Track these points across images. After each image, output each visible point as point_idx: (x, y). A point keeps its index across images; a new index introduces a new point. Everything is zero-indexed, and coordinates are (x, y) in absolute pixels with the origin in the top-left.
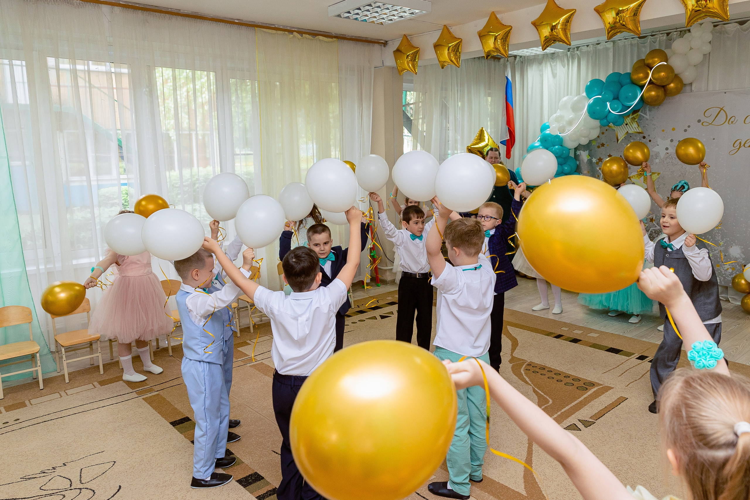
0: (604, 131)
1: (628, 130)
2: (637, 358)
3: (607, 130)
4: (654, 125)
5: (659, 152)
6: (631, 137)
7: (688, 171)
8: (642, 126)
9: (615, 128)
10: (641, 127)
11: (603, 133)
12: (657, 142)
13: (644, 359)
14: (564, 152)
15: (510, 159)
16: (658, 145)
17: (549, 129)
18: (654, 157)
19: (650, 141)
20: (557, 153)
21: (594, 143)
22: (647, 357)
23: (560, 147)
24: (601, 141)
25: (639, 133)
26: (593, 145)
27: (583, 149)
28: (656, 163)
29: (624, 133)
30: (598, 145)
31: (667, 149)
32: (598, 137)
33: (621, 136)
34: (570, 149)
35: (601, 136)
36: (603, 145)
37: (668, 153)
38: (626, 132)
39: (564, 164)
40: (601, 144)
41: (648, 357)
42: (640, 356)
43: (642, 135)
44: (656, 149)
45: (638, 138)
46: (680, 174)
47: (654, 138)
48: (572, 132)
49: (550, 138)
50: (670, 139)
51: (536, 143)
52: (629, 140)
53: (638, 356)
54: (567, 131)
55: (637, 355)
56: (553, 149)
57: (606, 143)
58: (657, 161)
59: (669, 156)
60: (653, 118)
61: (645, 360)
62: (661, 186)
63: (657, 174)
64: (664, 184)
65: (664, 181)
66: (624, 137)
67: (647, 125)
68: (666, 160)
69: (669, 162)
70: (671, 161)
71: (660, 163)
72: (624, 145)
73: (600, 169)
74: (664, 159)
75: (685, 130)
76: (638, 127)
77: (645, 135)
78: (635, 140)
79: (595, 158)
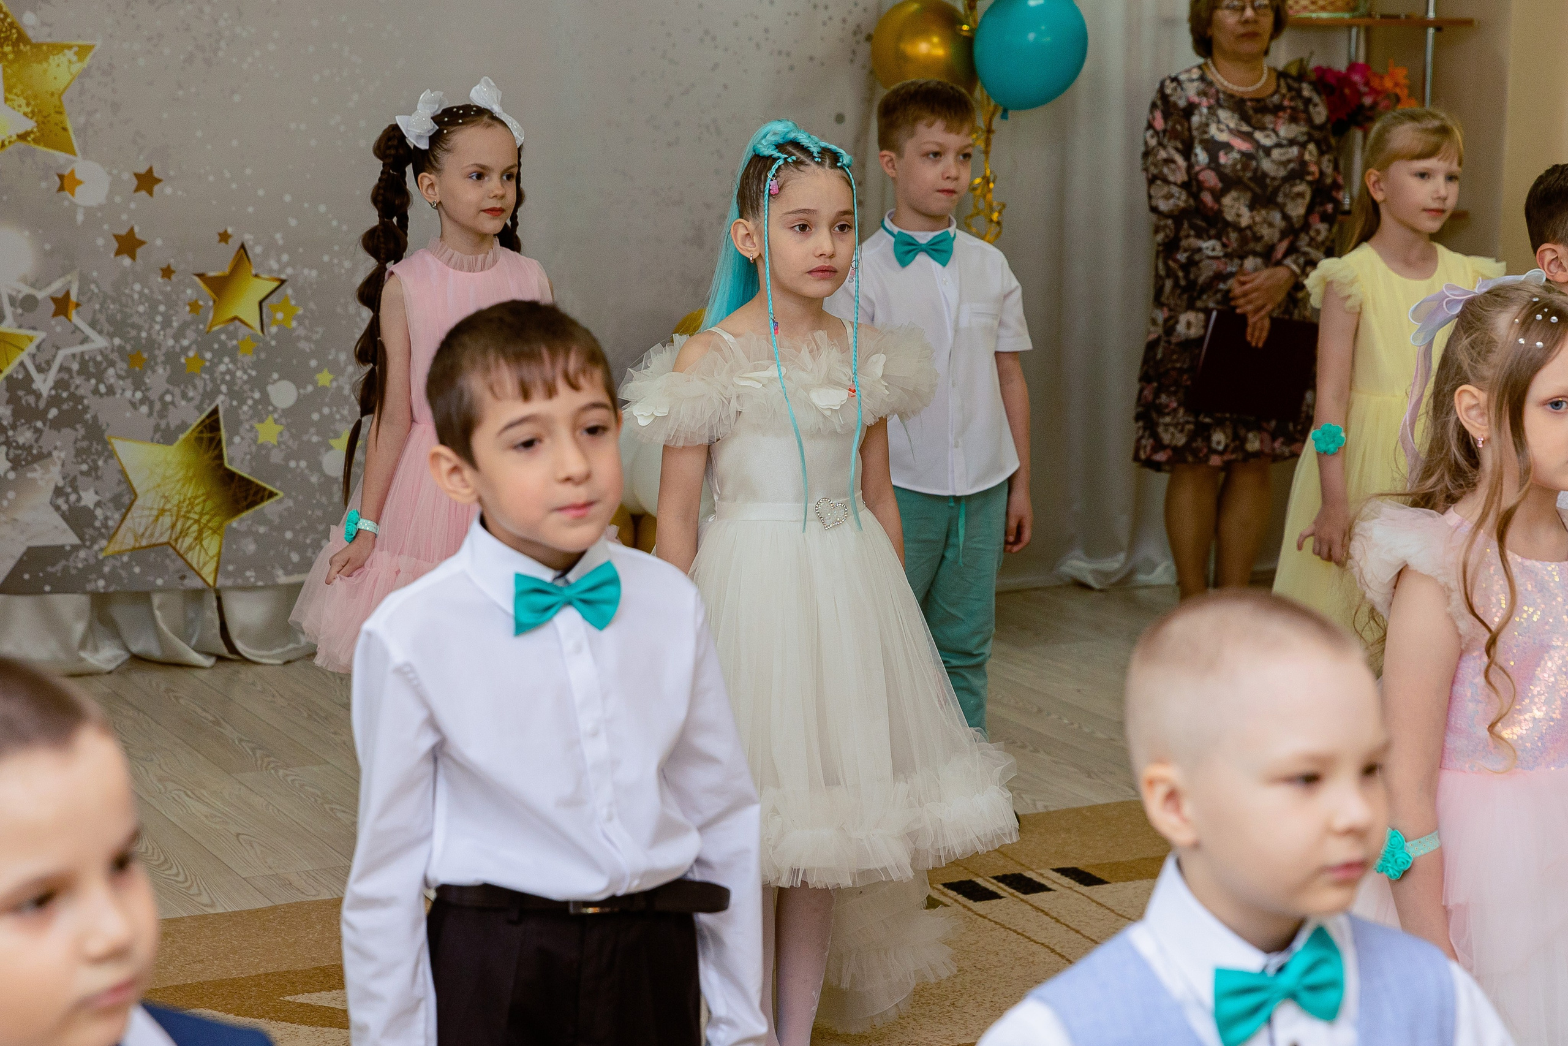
7: (227, 33)
46: (189, 48)
62: (98, 116)
63: (76, 53)
64: (116, 107)
65: (114, 91)
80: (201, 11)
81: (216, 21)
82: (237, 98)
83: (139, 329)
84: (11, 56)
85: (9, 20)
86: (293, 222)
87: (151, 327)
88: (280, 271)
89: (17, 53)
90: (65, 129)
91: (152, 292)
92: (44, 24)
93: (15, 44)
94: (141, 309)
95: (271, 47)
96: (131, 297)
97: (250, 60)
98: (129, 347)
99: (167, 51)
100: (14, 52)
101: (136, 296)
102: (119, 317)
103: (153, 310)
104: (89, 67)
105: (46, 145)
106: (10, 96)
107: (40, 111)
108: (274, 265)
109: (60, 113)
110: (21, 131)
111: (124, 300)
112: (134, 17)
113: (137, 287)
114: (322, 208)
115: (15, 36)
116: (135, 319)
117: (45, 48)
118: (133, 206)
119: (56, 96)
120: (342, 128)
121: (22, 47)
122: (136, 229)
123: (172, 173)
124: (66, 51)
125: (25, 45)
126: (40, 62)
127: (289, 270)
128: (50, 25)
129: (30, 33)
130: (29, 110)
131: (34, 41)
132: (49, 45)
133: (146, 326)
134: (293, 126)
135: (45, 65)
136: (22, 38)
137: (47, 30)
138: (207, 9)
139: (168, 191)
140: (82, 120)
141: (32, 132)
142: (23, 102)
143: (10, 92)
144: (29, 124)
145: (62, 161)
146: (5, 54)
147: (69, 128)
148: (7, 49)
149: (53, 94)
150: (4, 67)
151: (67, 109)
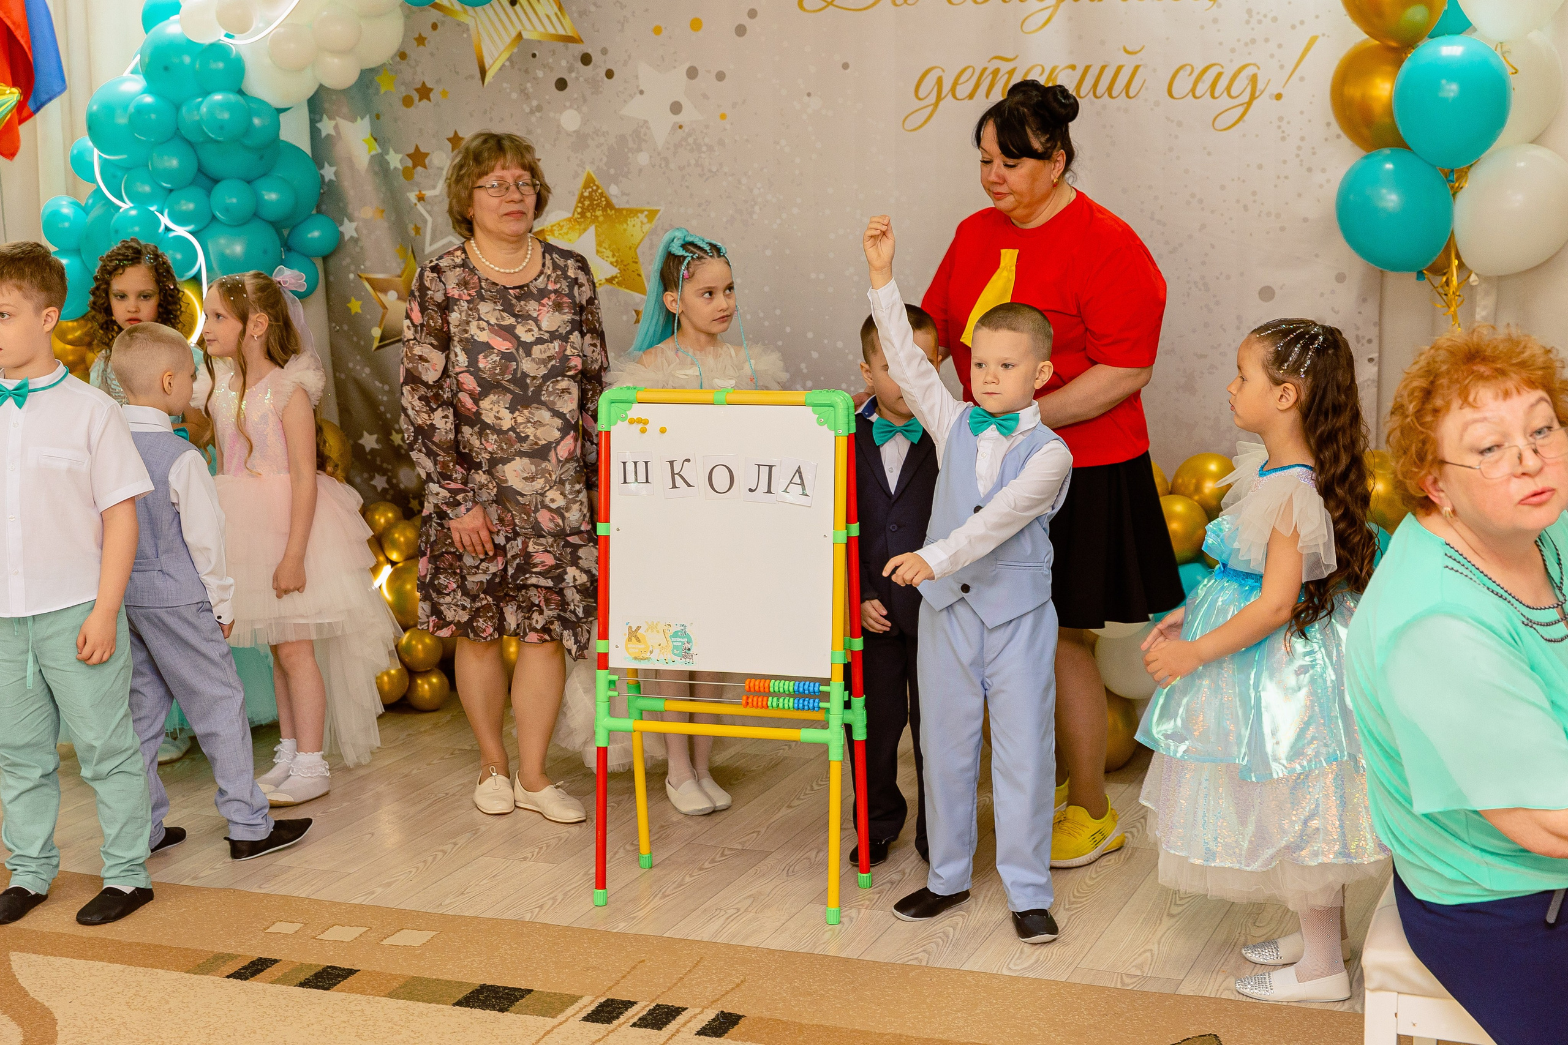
0: (427, 32)
1: (519, 27)
2: (586, 1019)
3: (435, 26)
4: (623, 6)
5: (646, 122)
6: (534, 55)
7: (760, 200)
8: (574, 8)
9: (468, 17)
10: (572, 19)
11: (421, 40)
12: (637, 77)
13: (618, 1017)
14: (256, 121)
15: (16, 158)
16: (641, 92)
17: (176, 17)
18: (631, 144)
19: (610, 74)
20: (222, 128)
21: (385, 85)
22: (629, 1004)
23: (233, 97)
24: (415, 73)
25: (568, 39)
26: (382, 91)
27: (345, 110)
28: (640, 170)
29: (508, 40)
30: (403, 91)
31: (676, 108)
32: (402, 55)
33: (496, 56)
34: (280, 111)
35: (414, 52)
36: (424, 92)
37: (681, 127)
38: (514, 34)
39: (264, 175)
40: (416, 90)
41: (632, 1004)
42: (602, 1005)
43: (577, 49)
44: (635, 109)
45: (564, 63)
46: (731, 212)
47: (625, 63)
48: (282, 30)
49: (187, 59)
50: (686, 66)
51: (125, 80)
52: (526, 71)
53: (593, 1007)
54: (257, 23)
55: (589, 1003)
56: (204, 109)
57: (439, 81)
58: (643, 159)
59: (685, 139)
61: (622, 1019)
63: (646, 216)
66: (506, 55)
67: (595, 4)
68: (675, 154)
69: (689, 165)
70: (697, 161)
71: (653, 166)
72: (508, 90)
73: (421, 198)
74: (668, 149)
75: (741, 30)
76: (559, 13)
77: (589, 51)
78: (552, 69)
79: (396, 152)
80: (740, 182)
81: (751, 191)
84: (601, 219)
85: (600, 191)
86: (815, 355)
89: (606, 216)
90: (639, 275)
92: (623, 194)
93: (604, 210)
95: (795, 211)
97: (778, 221)
99: (713, 215)
100: (603, 215)
104: (656, 227)
105: (626, 288)
106: (601, 249)
107: (622, 261)
109: (636, 263)
110: (609, 277)
112: (687, 187)
114: (840, 344)
115: (604, 203)
117: (624, 212)
119: (633, 249)
120: (856, 278)
121: (609, 211)
124: (639, 215)
125: (611, 210)
126: (621, 223)
128: (627, 195)
129: (614, 201)
130: (614, 260)
131: (617, 207)
132: (627, 210)
134: (813, 276)
135: (625, 226)
136: (609, 205)
137: (625, 198)
138: (744, 180)
141: (616, 277)
142: (610, 254)
143: (601, 246)
144: (614, 271)
145: (638, 300)
146: (596, 217)
147: (643, 276)
148: (599, 213)
149: (630, 248)
150: (596, 227)
151: (641, 259)
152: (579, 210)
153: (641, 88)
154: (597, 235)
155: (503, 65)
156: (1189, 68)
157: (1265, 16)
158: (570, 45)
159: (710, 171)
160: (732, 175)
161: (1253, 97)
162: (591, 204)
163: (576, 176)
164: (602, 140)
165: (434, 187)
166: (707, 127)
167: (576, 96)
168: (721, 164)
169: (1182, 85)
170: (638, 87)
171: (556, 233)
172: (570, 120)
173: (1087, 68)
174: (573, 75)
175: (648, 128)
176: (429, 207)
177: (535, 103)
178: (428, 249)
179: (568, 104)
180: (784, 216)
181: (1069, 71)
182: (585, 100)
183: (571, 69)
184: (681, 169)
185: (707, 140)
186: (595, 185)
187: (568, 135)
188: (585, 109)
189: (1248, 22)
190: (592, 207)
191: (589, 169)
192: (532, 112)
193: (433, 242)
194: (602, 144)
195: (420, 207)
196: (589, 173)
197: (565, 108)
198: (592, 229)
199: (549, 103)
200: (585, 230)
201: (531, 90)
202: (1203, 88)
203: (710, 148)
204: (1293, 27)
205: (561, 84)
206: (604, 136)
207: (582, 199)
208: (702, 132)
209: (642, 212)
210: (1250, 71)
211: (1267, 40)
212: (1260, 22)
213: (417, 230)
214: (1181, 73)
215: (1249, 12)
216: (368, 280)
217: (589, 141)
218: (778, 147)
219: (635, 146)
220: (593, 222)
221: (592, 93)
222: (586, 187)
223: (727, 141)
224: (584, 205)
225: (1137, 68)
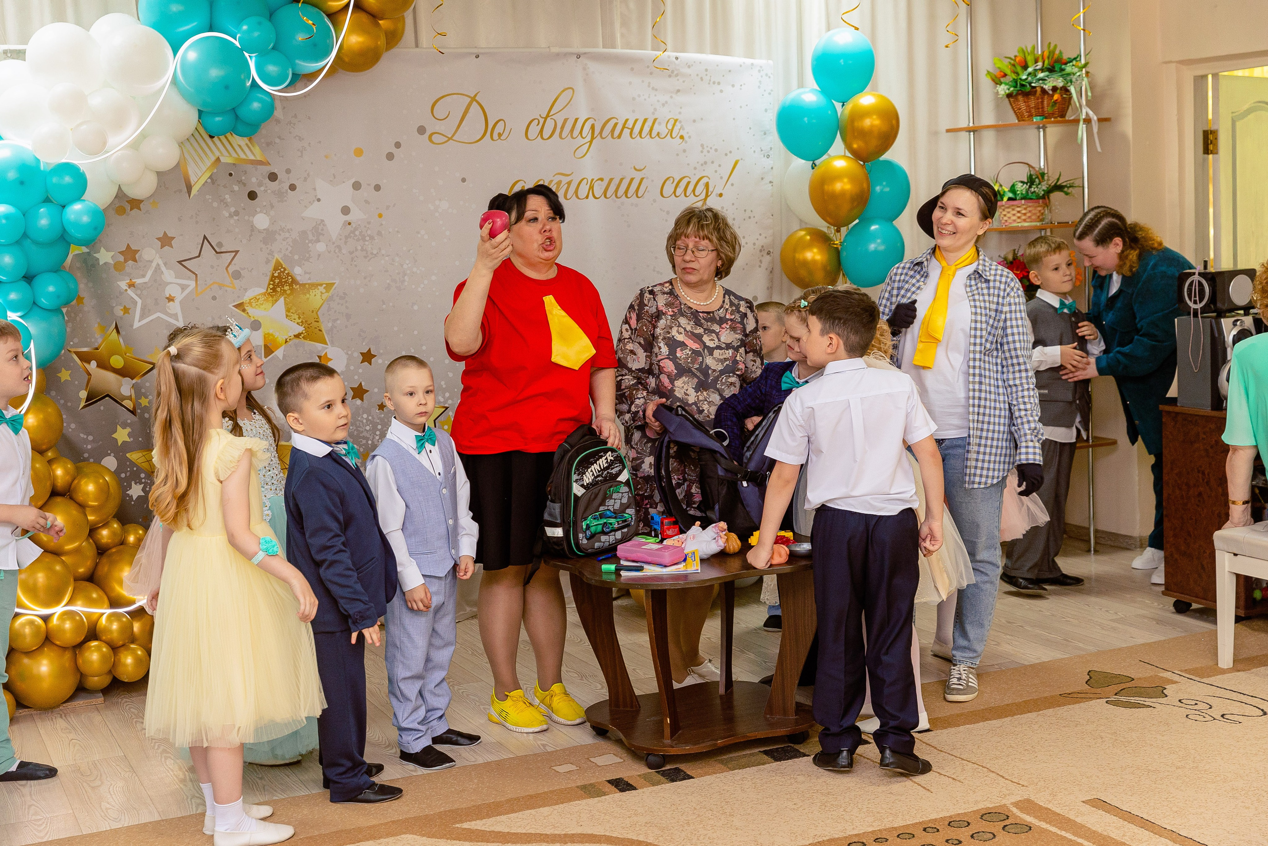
1: (217, 154)
4: (301, 139)
5: (322, 221)
6: (231, 174)
7: (408, 272)
8: (263, 140)
10: (260, 148)
12: (315, 189)
16: (319, 200)
18: (311, 237)
19: (293, 187)
25: (257, 163)
28: (319, 255)
29: (209, 163)
31: (346, 210)
33: (200, 175)
36: (136, 203)
37: (350, 224)
38: (213, 159)
40: (130, 202)
43: (265, 170)
44: (313, 212)
45: (254, 180)
46: (388, 281)
47: (305, 179)
50: (353, 180)
52: (225, 186)
58: (321, 247)
59: (353, 232)
60: (295, 116)
62: (339, 322)
63: (324, 288)
64: (348, 317)
65: (347, 308)
66: (208, 175)
67: (279, 137)
68: (346, 243)
69: (357, 250)
70: (362, 247)
71: (329, 252)
72: (210, 201)
73: (132, 285)
74: (340, 239)
75: (390, 156)
76: (249, 144)
77: (276, 171)
78: (244, 185)
79: (107, 250)
80: (393, 260)
81: (402, 266)
82: (416, 308)
83: (367, 439)
84: (288, 292)
85: (287, 272)
87: (374, 438)
88: (445, 402)
89: (292, 289)
90: (320, 330)
91: (373, 418)
92: (306, 273)
93: (291, 285)
94: (368, 428)
96: (362, 422)
97: (422, 286)
98: (362, 450)
99: (375, 284)
100: (290, 289)
101: (365, 421)
102: (355, 433)
103: (374, 428)
104: (332, 296)
105: (311, 340)
106: (289, 314)
107: (306, 321)
108: (442, 400)
109: (318, 322)
110: (296, 333)
111: (358, 423)
112: (356, 266)
113: (365, 416)
115: (290, 280)
116: (365, 434)
117: (307, 286)
118: (360, 371)
119: (315, 312)
121: (294, 286)
122: (363, 384)
123: (381, 351)
124: (319, 287)
125: (297, 285)
126: (305, 294)
127: (450, 402)
128: (309, 273)
129: (298, 278)
130: (300, 321)
131: (301, 283)
132: (309, 284)
133: (371, 438)
135: (308, 295)
136: (294, 281)
137: (307, 276)
138: (397, 259)
139: (380, 361)
140: (330, 325)
141: (302, 333)
142: (296, 317)
143: (289, 312)
144: (300, 329)
145: (320, 349)
146: (285, 291)
147: (323, 330)
148: (286, 288)
149: (313, 312)
150: (285, 298)
151: (321, 319)
152: (271, 286)
153: (318, 197)
154: (286, 304)
155: (206, 182)
156: (672, 179)
157: (711, 148)
158: (259, 167)
159: (372, 253)
160: (387, 256)
161: (707, 196)
162: (280, 282)
163: (268, 262)
164: (287, 235)
165: (143, 276)
166: (369, 223)
167: (265, 204)
168: (380, 249)
169: (669, 189)
170: (316, 196)
171: (254, 304)
172: (261, 221)
173: (611, 180)
174: (262, 188)
175: (324, 225)
176: (139, 292)
177: (233, 210)
178: (137, 324)
179: (258, 210)
180: (426, 282)
181: (599, 182)
182: (272, 207)
183: (260, 184)
184: (351, 253)
185: (369, 232)
186: (282, 267)
187: (259, 231)
188: (272, 213)
189: (702, 152)
190: (281, 284)
191: (278, 256)
192: (231, 216)
193: (142, 317)
194: (287, 238)
195: (130, 292)
196: (277, 260)
197: (256, 213)
198: (282, 299)
199: (244, 209)
200: (276, 301)
201: (229, 200)
202: (680, 191)
203: (372, 238)
204: (726, 155)
205: (252, 195)
206: (289, 232)
207: (273, 278)
208: (365, 227)
209: (321, 285)
210: (704, 180)
211: (713, 162)
212: (708, 152)
213: (126, 310)
214: (668, 182)
215: (702, 146)
216: (76, 353)
217: (277, 236)
218: (419, 236)
219: (314, 239)
220: (282, 294)
221: (279, 202)
222: (275, 269)
223: (383, 232)
224: (275, 283)
225: (642, 179)
